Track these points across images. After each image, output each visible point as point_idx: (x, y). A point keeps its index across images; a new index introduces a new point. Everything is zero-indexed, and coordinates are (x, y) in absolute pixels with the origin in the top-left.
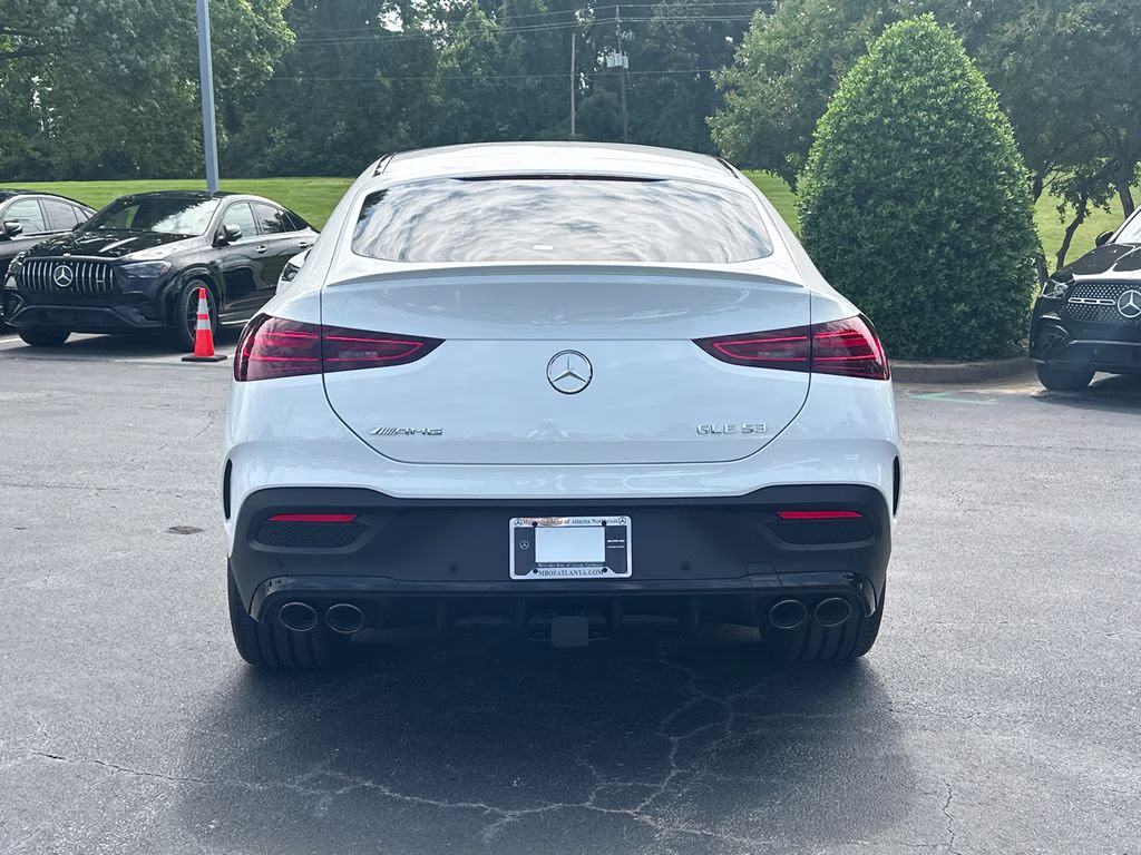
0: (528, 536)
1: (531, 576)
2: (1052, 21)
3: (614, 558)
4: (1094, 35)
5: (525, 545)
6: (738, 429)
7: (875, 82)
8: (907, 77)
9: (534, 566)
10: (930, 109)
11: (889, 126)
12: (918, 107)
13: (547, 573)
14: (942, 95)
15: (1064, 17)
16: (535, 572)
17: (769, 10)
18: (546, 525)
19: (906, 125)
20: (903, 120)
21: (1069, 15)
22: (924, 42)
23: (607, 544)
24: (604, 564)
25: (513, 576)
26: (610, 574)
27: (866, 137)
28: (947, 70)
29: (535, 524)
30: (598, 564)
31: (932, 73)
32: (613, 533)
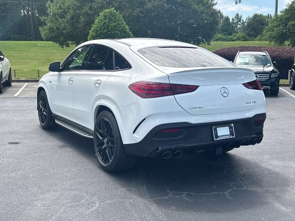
1: (218, 139)
2: (132, 12)
3: (231, 133)
4: (141, 16)
5: (216, 132)
7: (104, 23)
8: (112, 23)
10: (118, 30)
11: (109, 34)
12: (115, 30)
13: (220, 138)
14: (120, 27)
15: (134, 11)
17: (52, 2)
19: (113, 34)
20: (113, 32)
21: (135, 11)
22: (114, 15)
23: (230, 130)
25: (215, 140)
27: (104, 36)
28: (120, 22)
29: (217, 127)
30: (228, 135)
31: (117, 22)
32: (231, 128)
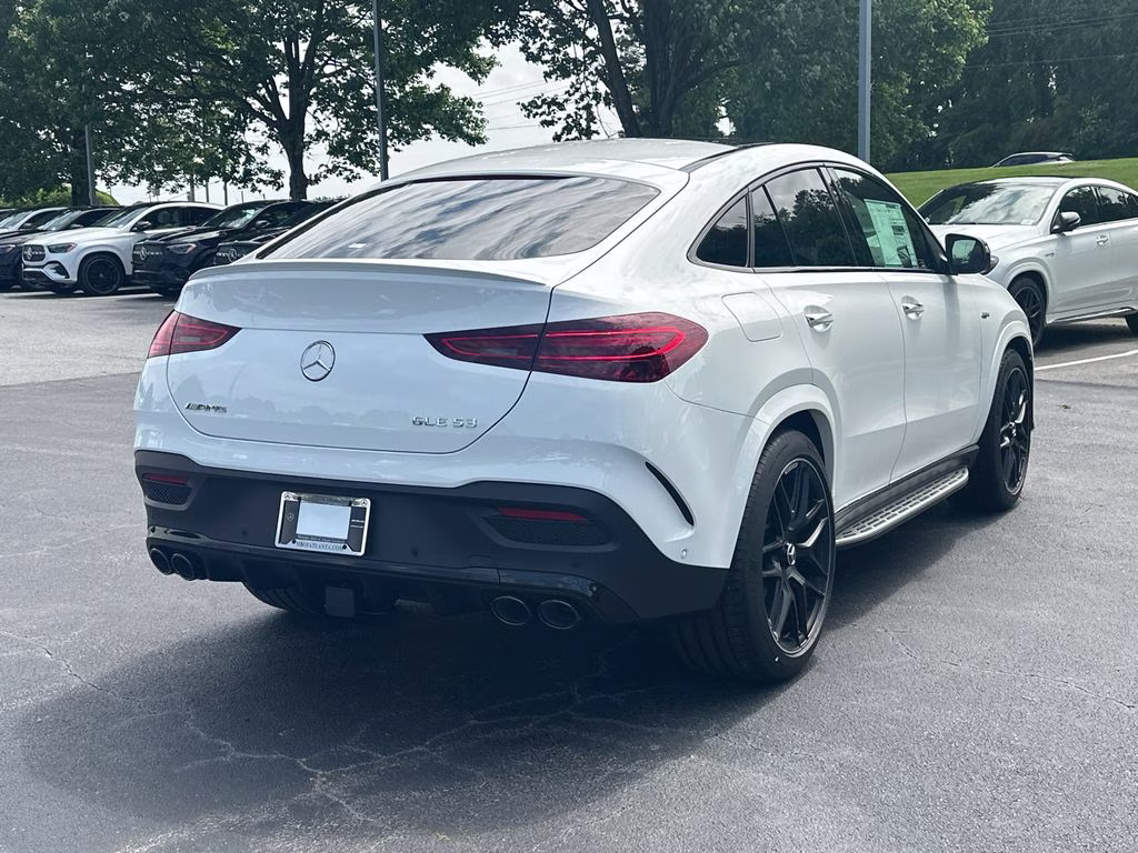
0: (293, 509)
1: (290, 545)
5: (291, 517)
6: (449, 423)
9: (294, 537)
13: (302, 544)
16: (294, 542)
18: (309, 501)
23: (351, 523)
24: (346, 541)
25: (277, 545)
26: (348, 551)
29: (300, 499)
30: (341, 541)
32: (357, 514)
